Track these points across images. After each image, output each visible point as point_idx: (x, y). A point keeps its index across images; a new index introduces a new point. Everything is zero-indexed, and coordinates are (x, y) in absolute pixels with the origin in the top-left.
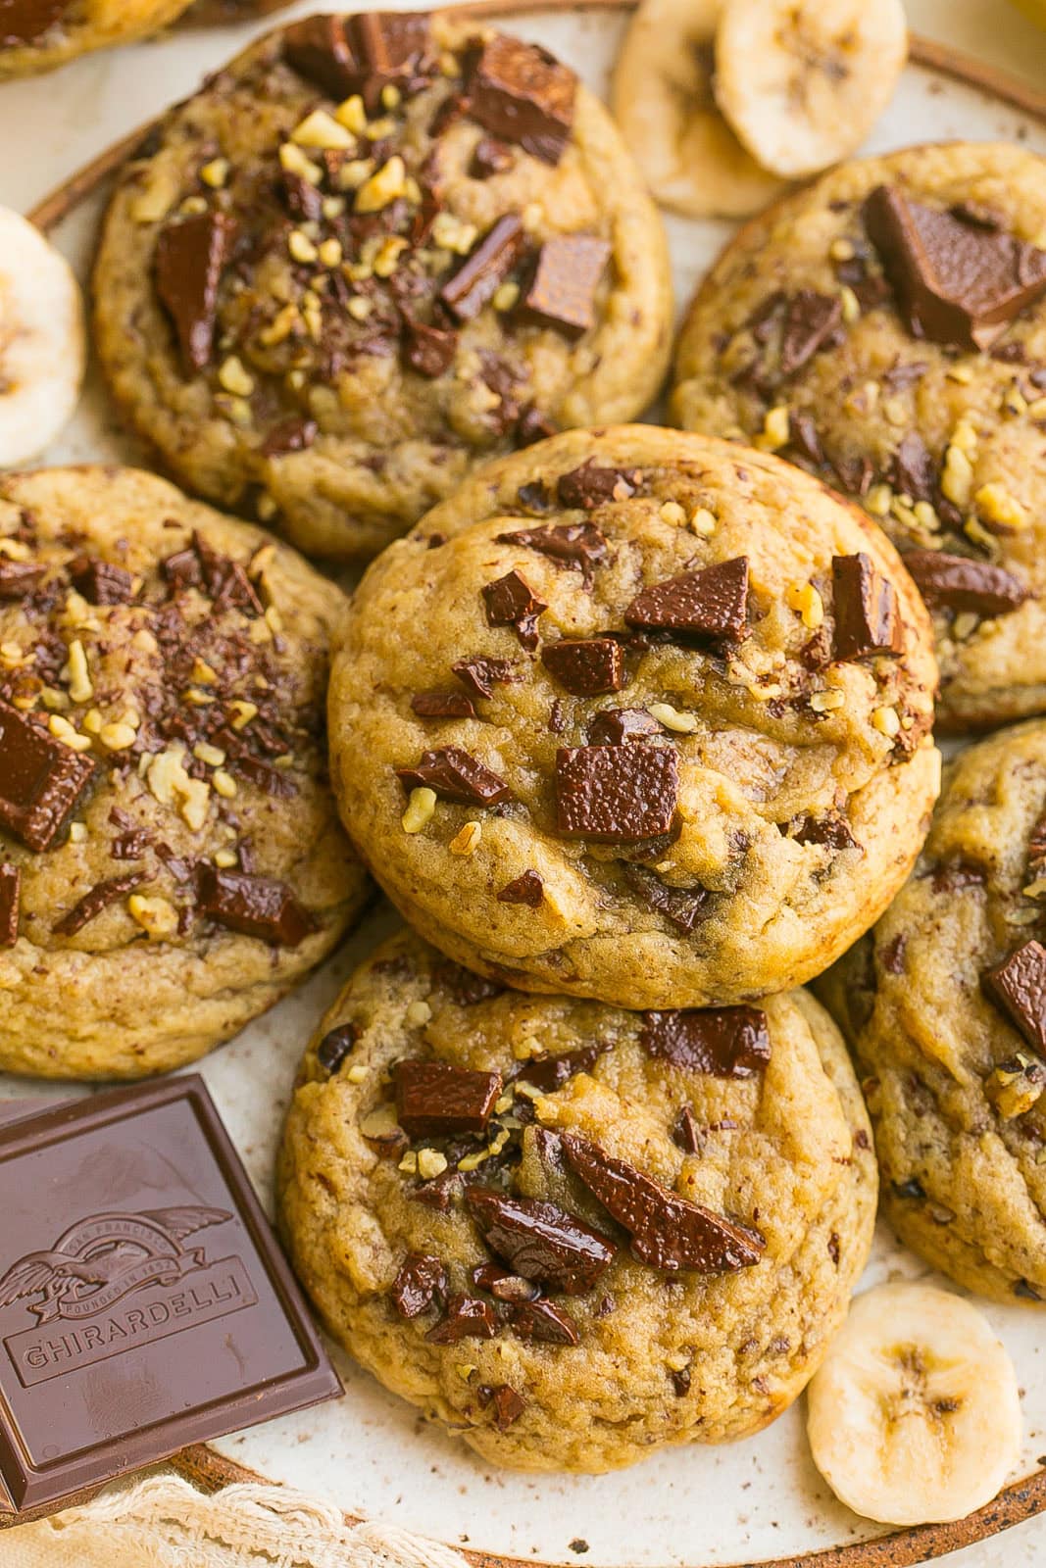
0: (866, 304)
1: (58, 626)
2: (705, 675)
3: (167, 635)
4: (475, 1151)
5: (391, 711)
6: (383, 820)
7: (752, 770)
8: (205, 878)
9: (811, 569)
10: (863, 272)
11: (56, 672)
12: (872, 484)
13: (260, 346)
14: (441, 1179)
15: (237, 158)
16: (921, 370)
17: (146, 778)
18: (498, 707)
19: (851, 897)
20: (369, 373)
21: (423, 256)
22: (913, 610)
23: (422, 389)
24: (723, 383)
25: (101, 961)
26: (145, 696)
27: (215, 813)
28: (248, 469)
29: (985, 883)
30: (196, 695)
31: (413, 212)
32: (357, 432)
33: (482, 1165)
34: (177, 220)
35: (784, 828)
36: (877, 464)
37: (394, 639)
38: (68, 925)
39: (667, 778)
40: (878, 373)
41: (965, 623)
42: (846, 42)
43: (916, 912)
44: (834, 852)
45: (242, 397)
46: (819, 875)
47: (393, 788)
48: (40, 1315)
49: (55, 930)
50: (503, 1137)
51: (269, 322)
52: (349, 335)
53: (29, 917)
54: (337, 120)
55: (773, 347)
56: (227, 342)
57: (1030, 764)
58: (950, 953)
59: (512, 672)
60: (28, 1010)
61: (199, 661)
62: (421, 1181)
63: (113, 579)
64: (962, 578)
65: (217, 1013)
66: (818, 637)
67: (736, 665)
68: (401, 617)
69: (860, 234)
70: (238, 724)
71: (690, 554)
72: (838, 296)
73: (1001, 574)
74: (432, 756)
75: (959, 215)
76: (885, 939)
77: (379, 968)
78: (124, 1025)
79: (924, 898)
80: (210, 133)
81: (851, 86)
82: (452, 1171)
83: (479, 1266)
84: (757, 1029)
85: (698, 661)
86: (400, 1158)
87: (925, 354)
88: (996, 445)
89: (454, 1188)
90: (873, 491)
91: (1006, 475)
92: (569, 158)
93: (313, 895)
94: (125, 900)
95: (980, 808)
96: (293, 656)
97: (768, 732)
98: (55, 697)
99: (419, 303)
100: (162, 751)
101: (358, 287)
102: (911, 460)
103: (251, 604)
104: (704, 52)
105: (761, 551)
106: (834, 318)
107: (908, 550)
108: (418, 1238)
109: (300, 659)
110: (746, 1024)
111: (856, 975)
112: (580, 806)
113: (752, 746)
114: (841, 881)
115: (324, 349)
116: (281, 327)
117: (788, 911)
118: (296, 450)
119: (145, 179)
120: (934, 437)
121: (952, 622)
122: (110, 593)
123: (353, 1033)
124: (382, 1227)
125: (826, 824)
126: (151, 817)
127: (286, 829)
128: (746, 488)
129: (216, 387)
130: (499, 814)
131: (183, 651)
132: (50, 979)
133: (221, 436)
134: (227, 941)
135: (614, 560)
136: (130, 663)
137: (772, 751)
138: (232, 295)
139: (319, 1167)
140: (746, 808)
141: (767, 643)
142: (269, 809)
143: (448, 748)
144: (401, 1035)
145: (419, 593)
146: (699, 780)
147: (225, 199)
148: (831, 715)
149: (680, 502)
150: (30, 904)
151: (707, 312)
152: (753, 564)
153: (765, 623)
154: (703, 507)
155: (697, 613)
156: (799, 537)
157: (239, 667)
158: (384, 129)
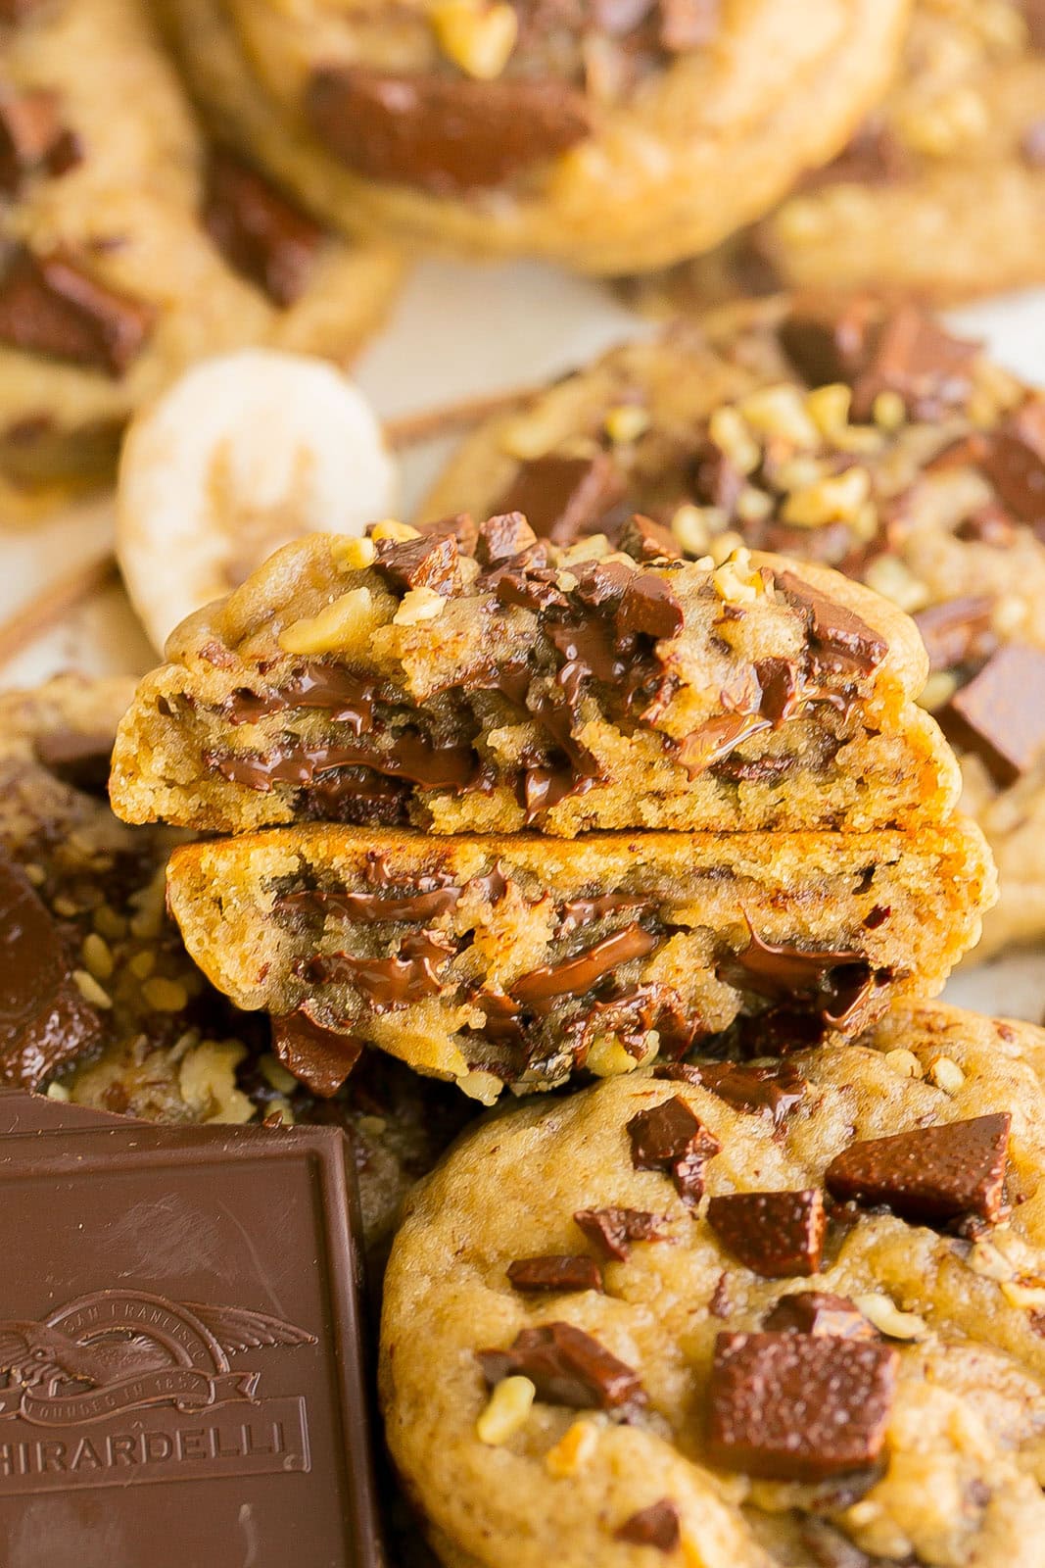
2: (941, 1260)
5: (477, 1283)
6: (452, 1426)
18: (635, 1277)
37: (490, 1189)
39: (876, 1384)
47: (470, 1382)
59: (662, 1230)
67: (986, 1250)
71: (926, 1109)
74: (534, 1336)
85: (928, 1240)
97: (1025, 1359)
105: (1028, 1113)
112: (747, 1412)
113: (1003, 1374)
128: (1011, 1048)
130: (625, 1420)
135: (816, 1107)
137: (1031, 1386)
140: (990, 1452)
141: (1030, 1234)
143: (558, 1326)
145: (534, 1133)
149: (913, 1051)
152: (1017, 1125)
153: (1028, 1208)
154: (947, 1058)
155: (931, 1172)
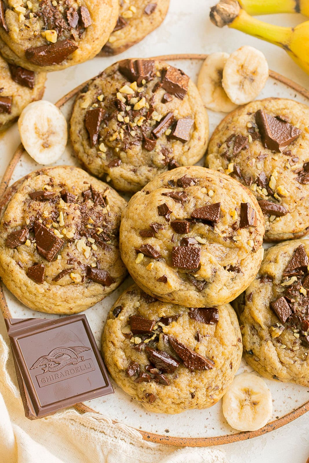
0: (254, 139)
1: (57, 207)
2: (209, 231)
3: (83, 211)
4: (148, 338)
5: (134, 234)
6: (131, 260)
7: (218, 253)
8: (89, 270)
9: (236, 205)
10: (254, 131)
11: (56, 219)
12: (252, 183)
13: (109, 141)
14: (140, 344)
15: (106, 95)
16: (266, 156)
17: (76, 245)
18: (160, 235)
19: (240, 284)
20: (134, 149)
21: (149, 121)
22: (260, 215)
23: (147, 153)
24: (219, 156)
25: (63, 288)
26: (77, 226)
27: (92, 254)
28: (104, 170)
29: (272, 281)
30: (89, 226)
31: (147, 111)
32: (131, 163)
33: (150, 342)
34: (91, 109)
35: (225, 268)
36: (254, 179)
37: (136, 217)
38: (56, 279)
39: (198, 255)
40: (256, 156)
41: (273, 217)
42: (254, 73)
43: (255, 287)
44: (236, 274)
45: (104, 152)
46: (232, 279)
47: (134, 253)
48: (45, 371)
49: (53, 280)
50: (155, 336)
51: (112, 135)
52: (130, 140)
53: (47, 277)
54: (130, 87)
55: (231, 148)
56: (101, 139)
57: (285, 253)
58: (263, 298)
59: (163, 227)
60: (45, 298)
61: (90, 218)
62: (135, 345)
63: (71, 197)
64: (272, 208)
65: (89, 301)
66: (236, 222)
67: (216, 228)
68: (138, 211)
69: (254, 121)
70: (98, 233)
71: (207, 201)
72: (248, 137)
73: (281, 207)
74: (143, 246)
75: (278, 118)
76: (248, 293)
77: (128, 293)
78: (68, 303)
79: (257, 284)
80: (100, 88)
81: (254, 84)
82: (142, 343)
83: (147, 365)
84: (216, 313)
85: (207, 227)
86: (130, 339)
87: (268, 152)
88: (282, 176)
89: (143, 347)
90: (253, 185)
91: (285, 183)
92: (186, 98)
93: (114, 274)
94: (70, 274)
95: (272, 263)
96: (112, 218)
97: (223, 244)
98: (55, 225)
99: (147, 133)
100: (80, 239)
101: (133, 128)
102: (262, 178)
103: (103, 204)
104: (220, 73)
105: (224, 201)
106: (246, 142)
107: (260, 200)
108: (133, 358)
109: (114, 218)
110: (214, 312)
111: (241, 301)
112: (177, 261)
113: (219, 247)
114: (238, 281)
115: (124, 143)
116: (114, 137)
117: (225, 287)
118: (116, 166)
119: (84, 98)
120: (268, 173)
121: (270, 217)
122: (70, 200)
123: (121, 308)
124: (125, 355)
125: (235, 267)
126: (77, 255)
127: (108, 259)
128: (222, 185)
129: (98, 150)
130: (158, 261)
131: (86, 215)
132: (51, 292)
133: (99, 161)
134: (93, 284)
135: (189, 201)
136: (74, 217)
137: (224, 249)
138: (103, 128)
139: (111, 340)
140: (216, 262)
141: (224, 223)
142: (105, 254)
143: (147, 244)
144: (133, 309)
145: (143, 206)
146: (206, 256)
147: (103, 104)
148: (238, 241)
149: (206, 187)
150: (47, 274)
151: (216, 137)
152: (222, 204)
153: (224, 219)
154: (211, 189)
155: (208, 216)
156: (233, 198)
157: (99, 219)
158: (141, 90)
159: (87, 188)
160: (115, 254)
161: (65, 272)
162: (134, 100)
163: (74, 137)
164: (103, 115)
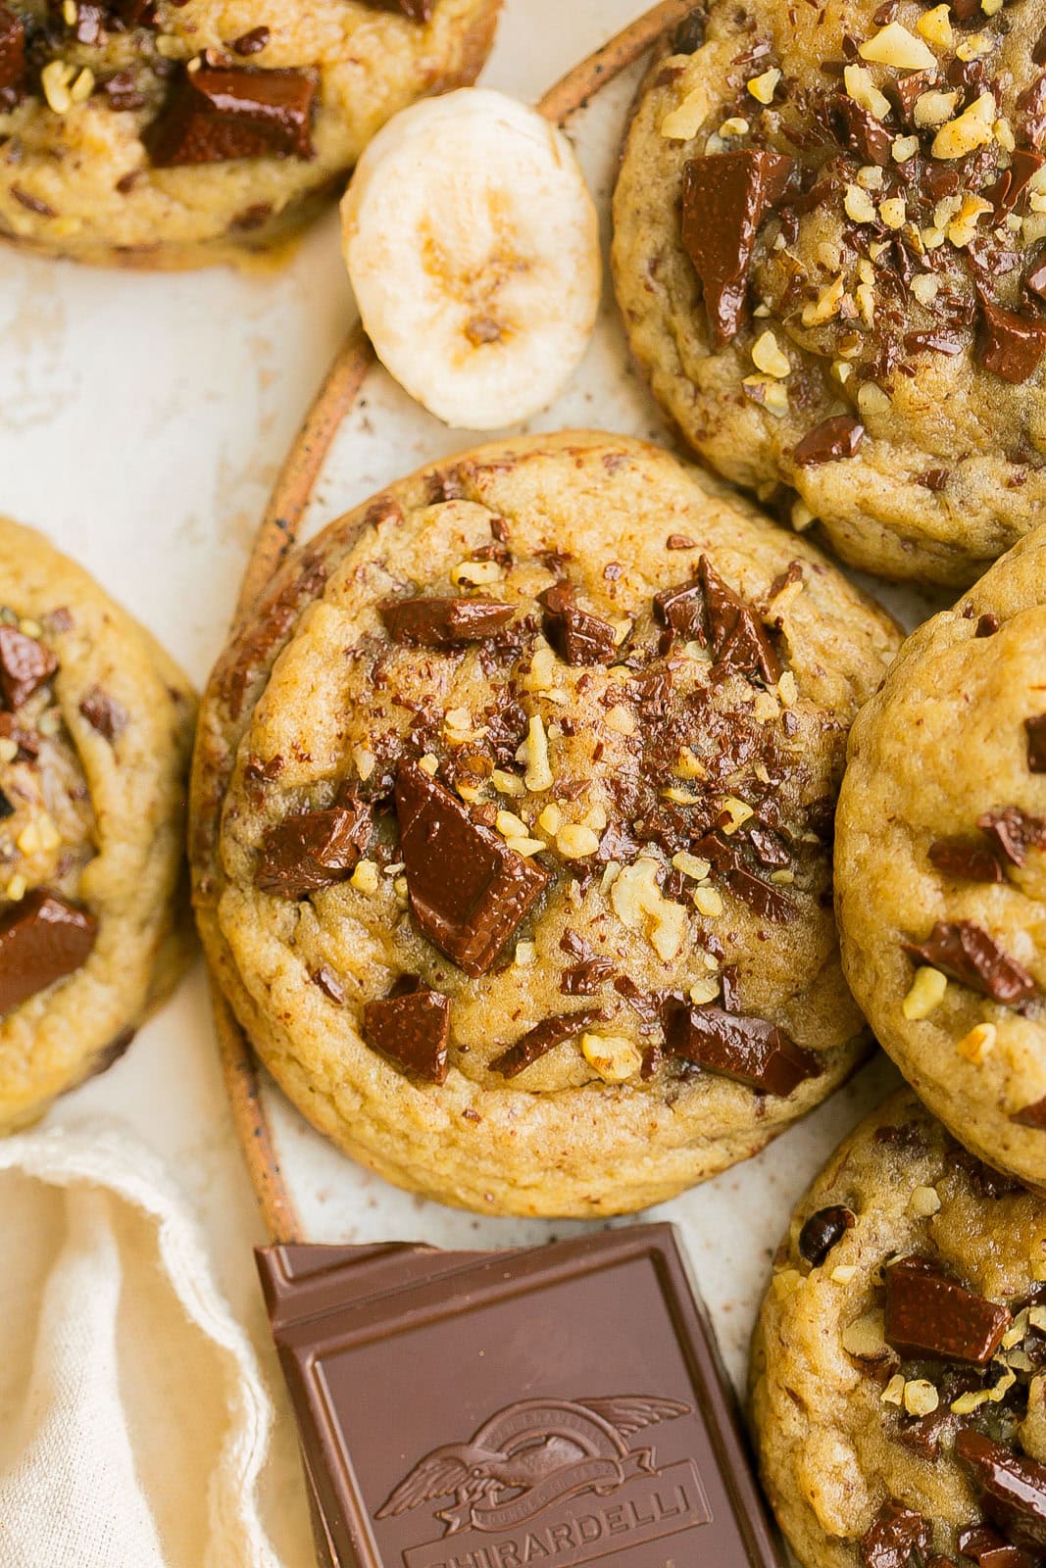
1: (519, 689)
3: (652, 708)
4: (974, 1388)
5: (906, 855)
6: (883, 995)
8: (676, 1015)
11: (513, 749)
13: (797, 320)
14: (930, 1420)
15: (791, 71)
17: (609, 892)
18: (1031, 876)
20: (930, 375)
21: (1013, 221)
23: (1000, 394)
25: (546, 1105)
26: (617, 787)
27: (694, 936)
28: (781, 471)
30: (678, 795)
31: (1003, 164)
32: (916, 440)
33: (983, 1406)
34: (714, 146)
37: (914, 765)
38: (511, 1060)
45: (778, 380)
47: (898, 960)
48: (449, 1524)
49: (492, 1067)
50: (1007, 1381)
51: (814, 297)
52: (913, 322)
53: (462, 1049)
54: (917, 33)
56: (761, 311)
60: (457, 1156)
61: (685, 751)
62: (906, 1419)
63: (587, 634)
65: (687, 1162)
68: (926, 736)
70: (728, 830)
74: (945, 930)
77: (883, 1135)
78: (575, 1176)
80: (763, 28)
82: (944, 1410)
83: (969, 1528)
86: (885, 1385)
89: (944, 1434)
93: (810, 1035)
94: (578, 1039)
96: (806, 741)
98: (507, 782)
99: (1003, 283)
100: (631, 860)
101: (926, 261)
103: (760, 669)
108: (897, 1486)
109: (815, 743)
115: (877, 338)
116: (824, 309)
118: (838, 458)
119: (678, 82)
122: (584, 650)
123: (839, 1220)
124: (858, 1459)
126: (612, 943)
127: (780, 962)
129: (748, 366)
130: (1021, 1012)
131: (668, 732)
132: (483, 1128)
133: (749, 428)
134: (702, 1086)
136: (600, 747)
138: (772, 253)
139: (789, 1381)
142: (761, 936)
143: (966, 923)
144: (903, 1223)
145: (952, 707)
147: (773, 120)
150: (461, 1037)
157: (736, 755)
158: (976, 47)
159: (684, 576)
160: (816, 934)
161: (548, 1033)
162: (934, 106)
163: (628, 292)
164: (777, 179)
